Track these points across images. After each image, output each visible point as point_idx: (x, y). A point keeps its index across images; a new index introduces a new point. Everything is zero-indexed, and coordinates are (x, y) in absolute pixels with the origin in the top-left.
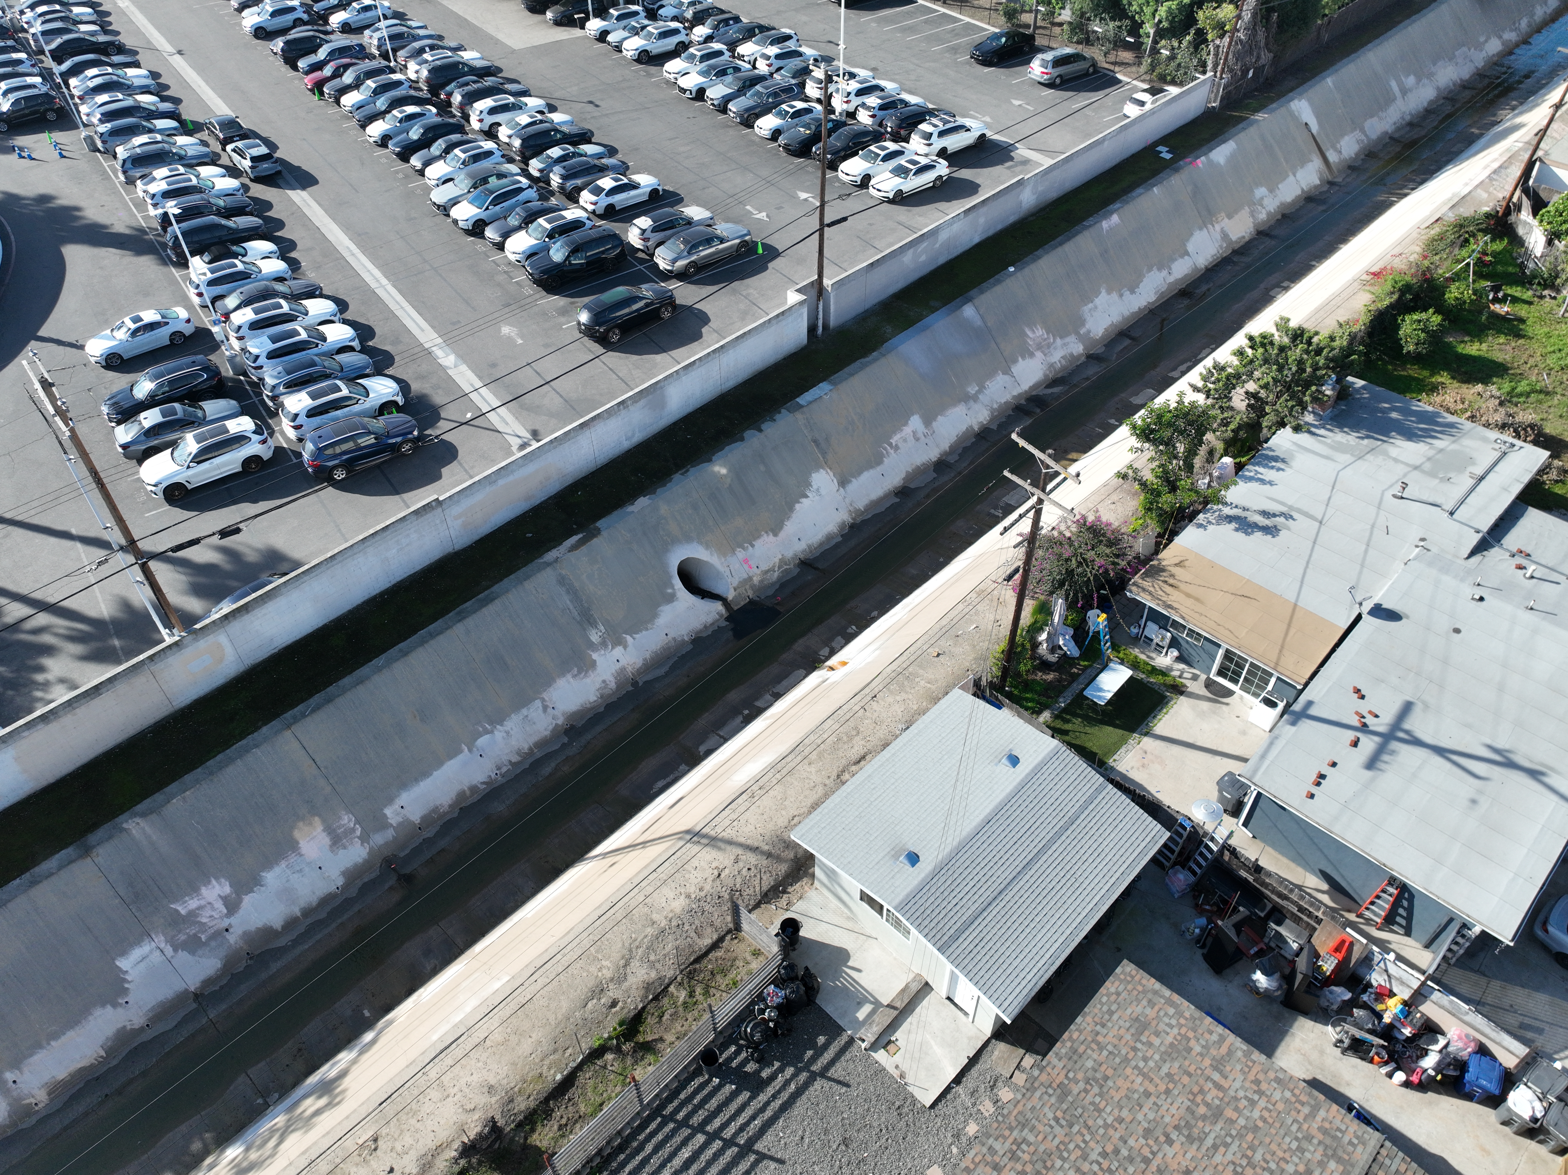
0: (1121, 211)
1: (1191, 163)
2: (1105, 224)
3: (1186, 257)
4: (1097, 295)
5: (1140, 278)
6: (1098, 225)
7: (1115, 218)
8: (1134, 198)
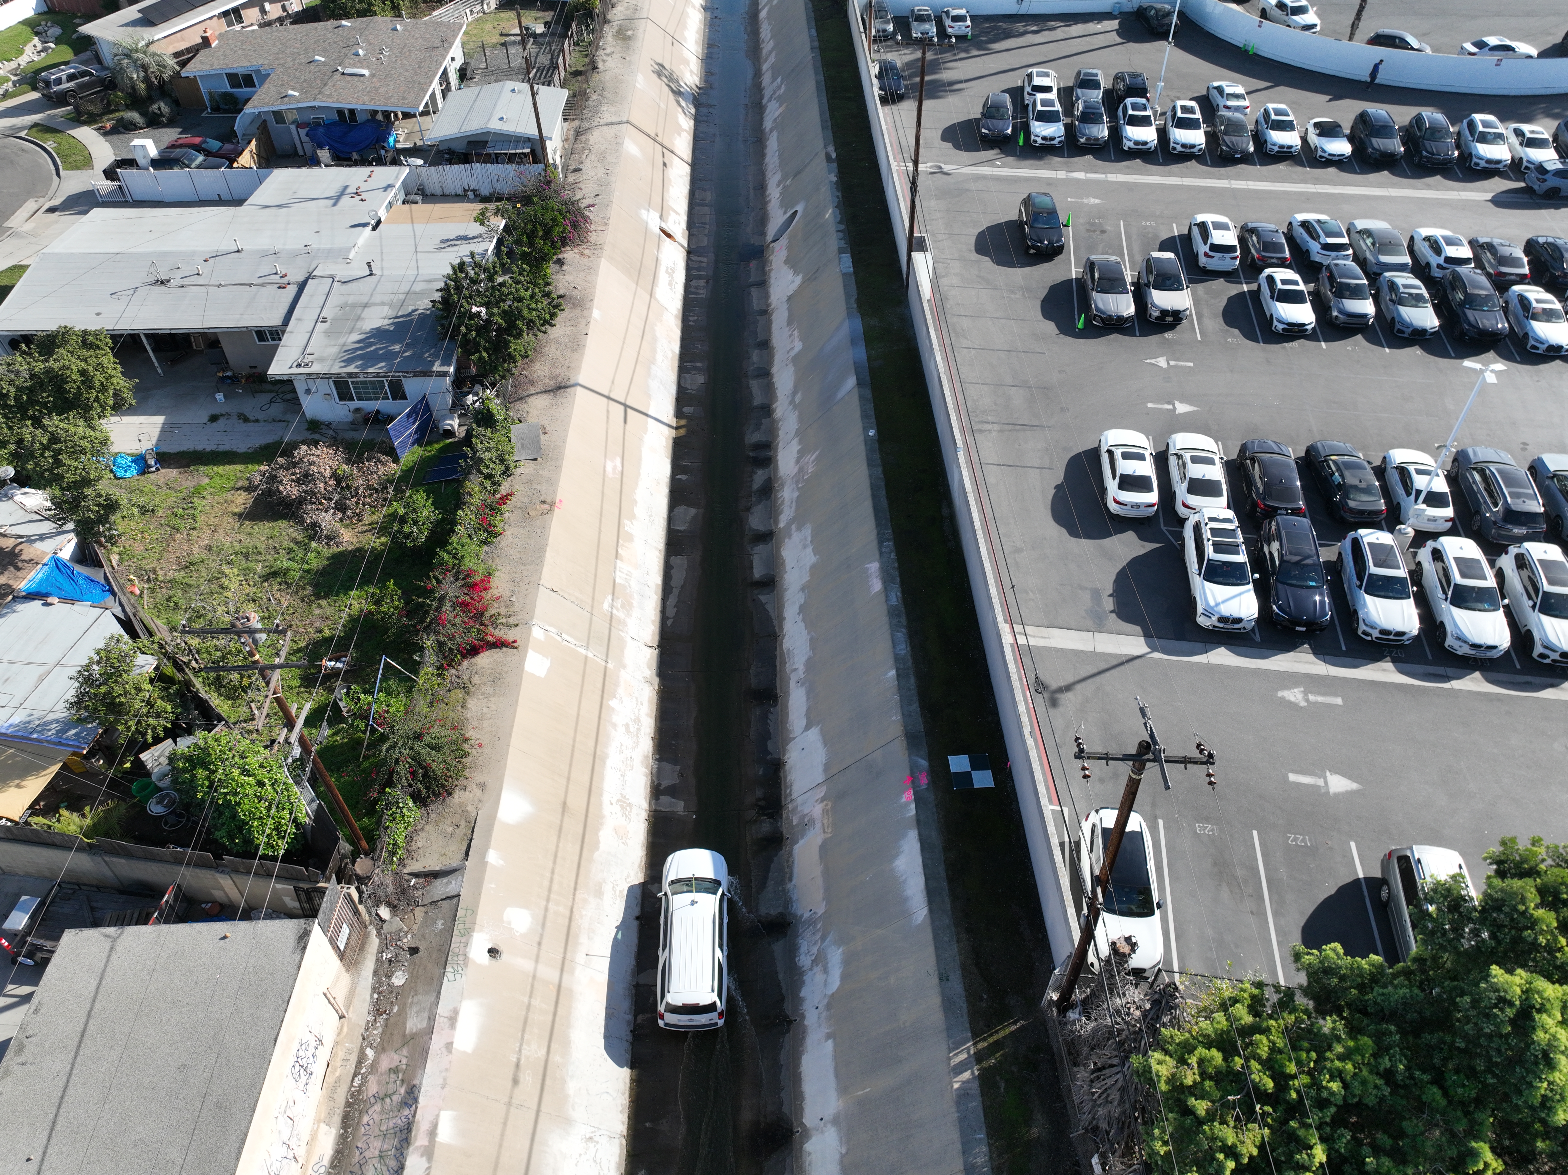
0: (883, 598)
1: (912, 778)
2: (874, 567)
3: (804, 722)
4: (815, 552)
5: (810, 624)
6: (877, 556)
7: (877, 585)
8: (893, 629)
